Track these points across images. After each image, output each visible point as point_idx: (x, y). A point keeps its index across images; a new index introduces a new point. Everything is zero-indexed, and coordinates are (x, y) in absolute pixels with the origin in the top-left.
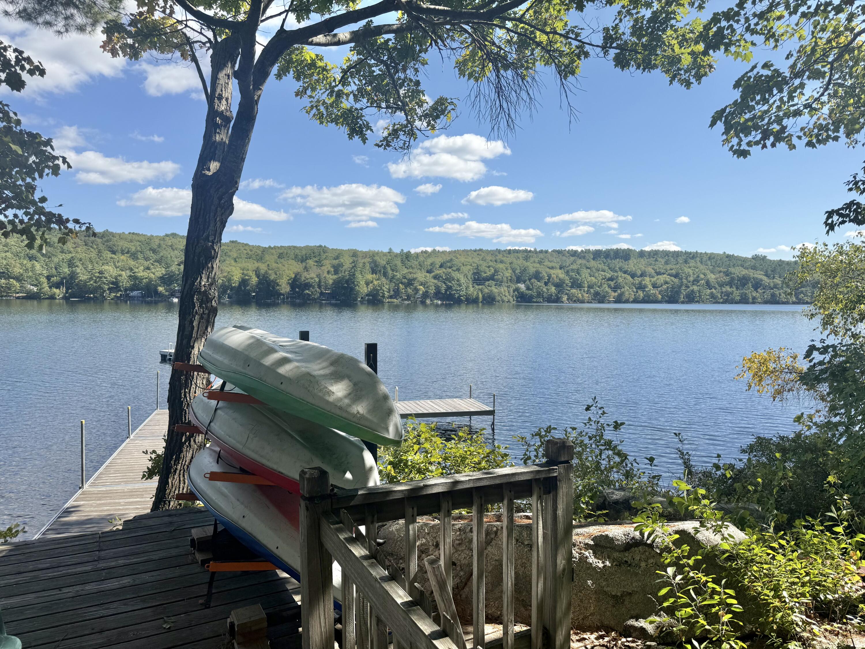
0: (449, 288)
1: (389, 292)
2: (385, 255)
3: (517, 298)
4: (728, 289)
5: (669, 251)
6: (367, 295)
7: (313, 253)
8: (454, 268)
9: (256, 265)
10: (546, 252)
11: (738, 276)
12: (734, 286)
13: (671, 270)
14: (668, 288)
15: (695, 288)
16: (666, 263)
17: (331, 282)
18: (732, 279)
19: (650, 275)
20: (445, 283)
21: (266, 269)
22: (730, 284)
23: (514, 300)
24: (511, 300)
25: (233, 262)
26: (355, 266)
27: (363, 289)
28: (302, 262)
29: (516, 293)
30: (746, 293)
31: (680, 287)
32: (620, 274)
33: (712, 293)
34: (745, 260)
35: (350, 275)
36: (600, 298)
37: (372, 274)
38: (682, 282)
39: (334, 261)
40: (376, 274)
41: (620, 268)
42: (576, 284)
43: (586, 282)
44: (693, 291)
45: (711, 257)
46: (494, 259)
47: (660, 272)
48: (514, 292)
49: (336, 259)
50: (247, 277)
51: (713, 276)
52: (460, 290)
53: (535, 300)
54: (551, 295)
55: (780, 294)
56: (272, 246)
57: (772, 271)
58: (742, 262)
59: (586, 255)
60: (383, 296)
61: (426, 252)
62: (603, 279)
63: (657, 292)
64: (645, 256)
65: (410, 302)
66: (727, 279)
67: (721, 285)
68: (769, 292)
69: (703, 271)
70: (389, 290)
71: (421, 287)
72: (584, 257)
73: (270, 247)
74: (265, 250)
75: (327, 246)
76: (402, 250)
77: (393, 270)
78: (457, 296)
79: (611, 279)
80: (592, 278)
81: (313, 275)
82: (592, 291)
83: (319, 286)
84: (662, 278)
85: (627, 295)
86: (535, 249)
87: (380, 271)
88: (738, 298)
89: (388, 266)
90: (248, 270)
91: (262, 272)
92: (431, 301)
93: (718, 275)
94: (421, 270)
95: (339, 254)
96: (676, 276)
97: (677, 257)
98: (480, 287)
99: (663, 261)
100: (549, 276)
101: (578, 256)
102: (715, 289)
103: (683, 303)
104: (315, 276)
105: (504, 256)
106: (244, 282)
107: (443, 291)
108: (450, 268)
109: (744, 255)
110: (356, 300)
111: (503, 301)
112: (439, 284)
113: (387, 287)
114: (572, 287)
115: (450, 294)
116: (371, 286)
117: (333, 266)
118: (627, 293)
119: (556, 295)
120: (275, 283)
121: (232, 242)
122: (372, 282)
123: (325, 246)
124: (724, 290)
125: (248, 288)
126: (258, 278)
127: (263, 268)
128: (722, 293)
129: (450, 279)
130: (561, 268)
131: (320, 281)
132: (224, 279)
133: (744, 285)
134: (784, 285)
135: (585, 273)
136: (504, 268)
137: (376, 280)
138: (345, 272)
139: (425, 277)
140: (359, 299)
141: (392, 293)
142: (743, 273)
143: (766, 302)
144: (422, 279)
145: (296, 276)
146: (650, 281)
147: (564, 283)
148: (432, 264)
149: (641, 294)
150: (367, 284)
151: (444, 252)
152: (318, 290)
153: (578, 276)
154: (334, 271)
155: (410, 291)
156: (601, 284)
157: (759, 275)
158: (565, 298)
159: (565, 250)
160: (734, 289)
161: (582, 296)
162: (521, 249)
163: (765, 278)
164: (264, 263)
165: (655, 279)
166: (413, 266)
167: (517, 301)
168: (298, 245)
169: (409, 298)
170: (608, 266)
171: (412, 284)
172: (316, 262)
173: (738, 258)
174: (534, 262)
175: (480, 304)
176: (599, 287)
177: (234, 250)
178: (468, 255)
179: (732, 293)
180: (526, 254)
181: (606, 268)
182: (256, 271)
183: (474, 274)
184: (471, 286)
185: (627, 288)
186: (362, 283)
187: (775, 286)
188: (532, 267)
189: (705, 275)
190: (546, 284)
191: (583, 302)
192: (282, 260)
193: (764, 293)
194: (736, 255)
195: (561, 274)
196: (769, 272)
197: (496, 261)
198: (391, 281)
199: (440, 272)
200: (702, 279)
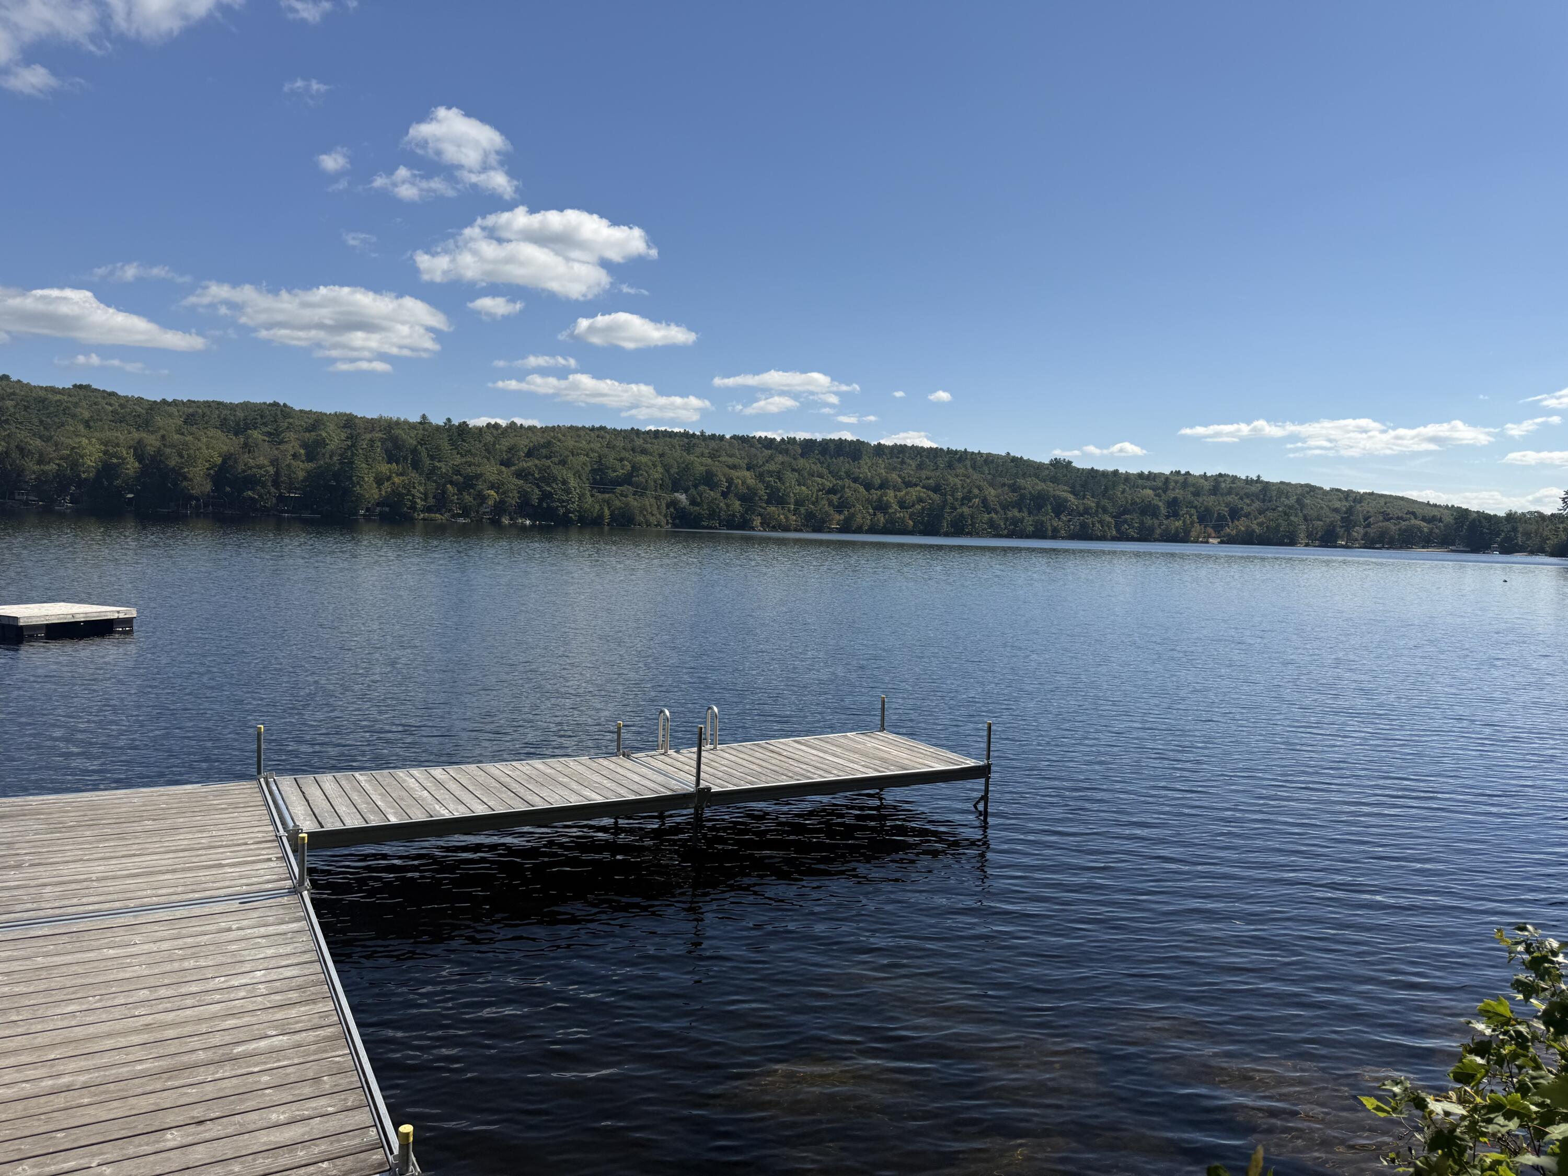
0: (546, 496)
1: (425, 500)
2: (413, 426)
3: (674, 519)
4: (1015, 513)
5: (922, 448)
6: (378, 504)
7: (262, 417)
8: (556, 460)
9: (136, 435)
10: (722, 438)
11: (1030, 493)
12: (1024, 510)
13: (928, 478)
14: (923, 508)
15: (966, 510)
16: (920, 467)
17: (301, 475)
18: (1022, 497)
19: (894, 487)
20: (538, 487)
21: (158, 444)
22: (1019, 505)
23: (667, 523)
24: (663, 522)
25: (81, 427)
26: (353, 445)
27: (371, 492)
28: (236, 434)
29: (672, 510)
30: (1043, 521)
31: (943, 507)
32: (847, 482)
33: (991, 519)
34: (1039, 466)
35: (342, 463)
36: (816, 523)
37: (389, 462)
38: (946, 500)
39: (307, 434)
40: (397, 464)
41: (846, 473)
42: (775, 497)
43: (792, 495)
44: (962, 515)
45: (989, 460)
46: (629, 446)
47: (910, 482)
48: (668, 507)
49: (310, 431)
50: (115, 461)
51: (993, 492)
52: (567, 501)
53: (705, 524)
54: (734, 515)
55: (1093, 525)
56: (170, 400)
57: (1082, 486)
58: (1033, 468)
59: (790, 447)
60: (413, 507)
61: (496, 426)
62: (820, 490)
63: (907, 516)
64: (884, 453)
65: (468, 521)
66: (1014, 497)
67: (1005, 507)
68: (1077, 520)
69: (978, 483)
70: (426, 494)
71: (492, 492)
72: (786, 452)
73: (164, 402)
74: (154, 406)
75: (289, 404)
76: (449, 420)
77: (432, 458)
78: (562, 511)
79: (832, 491)
80: (803, 488)
81: (262, 460)
82: (802, 510)
83: (276, 483)
84: (915, 492)
85: (859, 519)
86: (702, 432)
87: (405, 458)
88: (1031, 529)
89: (422, 450)
90: (118, 445)
91: (150, 450)
92: (511, 519)
93: (1000, 491)
94: (488, 459)
95: (316, 421)
96: (936, 489)
97: (935, 457)
98: (607, 496)
99: (914, 464)
100: (730, 481)
101: (776, 449)
102: (997, 513)
103: (946, 535)
104: (266, 462)
105: (646, 442)
106: (108, 470)
107: (535, 502)
108: (547, 457)
109: (1037, 459)
110: (356, 513)
111: (648, 524)
112: (528, 487)
113: (422, 489)
114: (768, 502)
115: (549, 508)
116: (387, 487)
117: (305, 445)
118: (859, 516)
119: (742, 516)
120: (179, 475)
121: (80, 387)
122: (389, 478)
123: (285, 405)
124: (1010, 514)
125: (117, 482)
126: (140, 463)
127: (152, 441)
128: (1007, 519)
129: (549, 479)
130: (748, 469)
131: (277, 473)
132: (61, 462)
133: (1039, 507)
134: (1100, 510)
135: (791, 477)
136: (650, 464)
137: (398, 475)
138: (331, 457)
139: (500, 473)
140: (362, 512)
141: (431, 501)
142: (1039, 488)
143: (1073, 537)
144: (493, 478)
145: (224, 462)
146: (896, 496)
147: (756, 494)
148: (509, 449)
149: (881, 519)
150: (379, 481)
151: (532, 429)
152: (273, 490)
153: (779, 484)
154: (307, 455)
155: (468, 498)
156: (817, 498)
157: (1063, 492)
158: (757, 521)
159: (754, 437)
160: (1025, 514)
161: (786, 518)
162: (676, 430)
163: (1071, 497)
164: (153, 432)
165: (903, 493)
166: (473, 451)
167: (674, 525)
168: (227, 400)
169: (466, 513)
170: (828, 467)
171: (472, 486)
172: (269, 434)
173: (1029, 464)
174: (702, 455)
175: (606, 528)
176: (813, 504)
177: (84, 403)
178: (579, 436)
179: (1022, 521)
180: (686, 440)
181: (825, 471)
182: (136, 449)
183: (593, 471)
184: (588, 494)
185: (859, 507)
186: (369, 479)
187: (1087, 511)
188: (700, 463)
189: (980, 488)
190: (725, 495)
191: (787, 529)
192: (194, 429)
193: (1069, 521)
194: (1025, 458)
195: (749, 477)
196: (1078, 488)
197: (633, 450)
198: (429, 479)
199: (529, 464)
200: (976, 497)
